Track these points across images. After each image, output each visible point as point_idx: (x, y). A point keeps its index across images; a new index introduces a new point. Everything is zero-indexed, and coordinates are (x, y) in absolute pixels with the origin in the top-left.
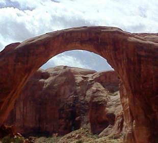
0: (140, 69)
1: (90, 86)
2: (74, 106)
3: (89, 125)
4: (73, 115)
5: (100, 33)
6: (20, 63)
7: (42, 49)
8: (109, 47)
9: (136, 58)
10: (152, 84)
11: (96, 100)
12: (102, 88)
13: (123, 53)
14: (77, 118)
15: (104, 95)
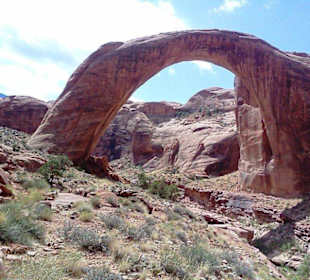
0: (289, 93)
5: (237, 40)
6: (124, 70)
8: (248, 60)
9: (285, 78)
10: (303, 115)
12: (146, 119)
13: (268, 69)
14: (117, 148)
15: (149, 126)
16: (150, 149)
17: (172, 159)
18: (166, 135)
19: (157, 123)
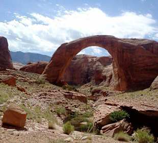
1: (95, 63)
2: (88, 73)
3: (94, 81)
4: (87, 76)
5: (105, 38)
7: (78, 46)
8: (109, 45)
9: (122, 50)
11: (98, 69)
12: (100, 64)
13: (115, 48)
14: (89, 78)
15: (101, 67)
16: (102, 78)
17: (109, 81)
18: (108, 71)
19: (105, 66)
